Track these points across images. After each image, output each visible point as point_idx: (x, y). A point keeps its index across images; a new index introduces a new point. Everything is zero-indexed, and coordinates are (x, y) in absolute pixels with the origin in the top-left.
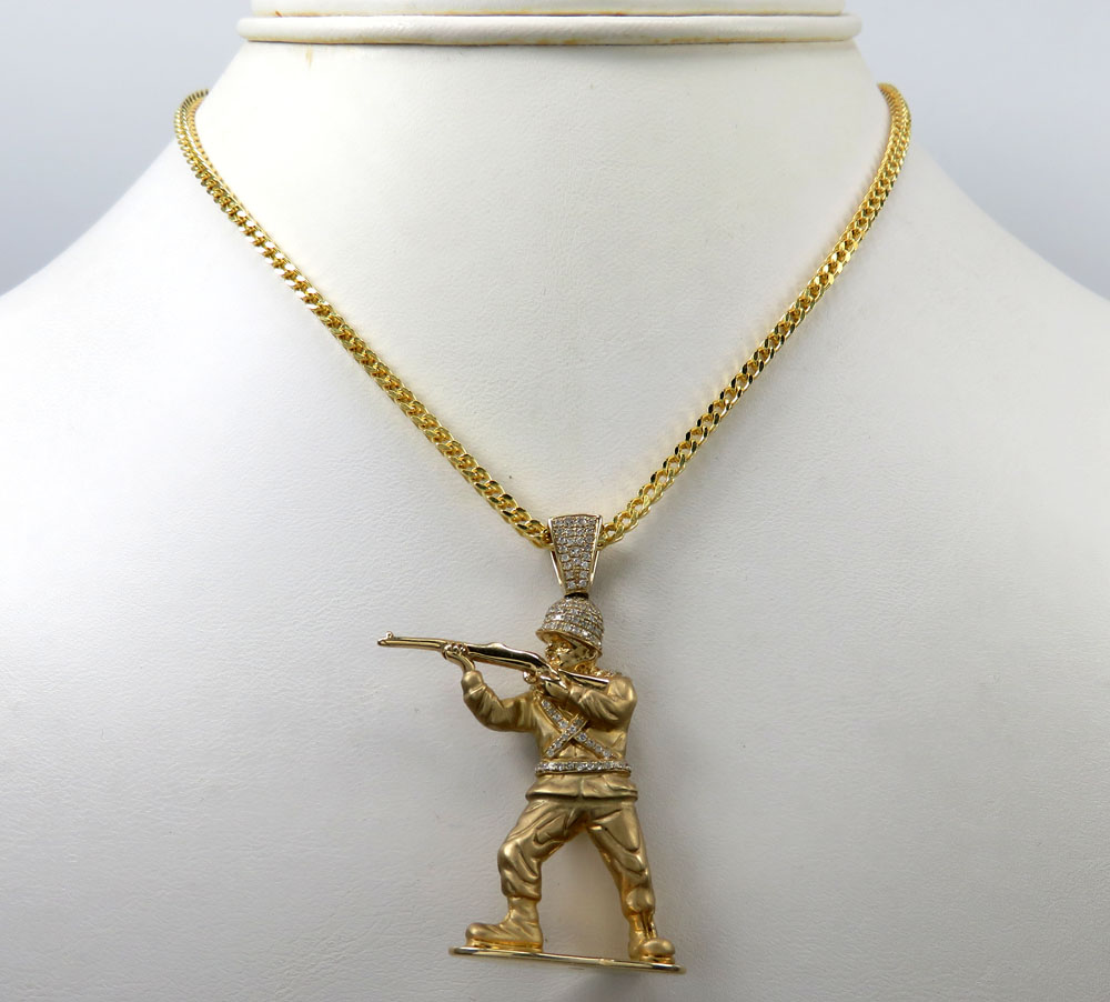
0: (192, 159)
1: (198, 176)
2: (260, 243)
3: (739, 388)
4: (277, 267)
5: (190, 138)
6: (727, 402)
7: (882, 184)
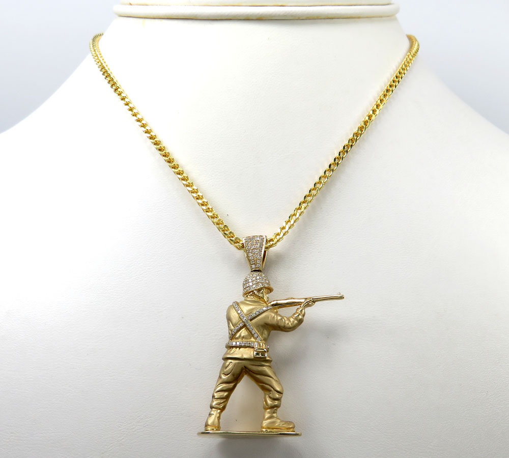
0: (98, 62)
1: (101, 70)
2: (127, 104)
3: (328, 175)
4: (133, 116)
5: (97, 53)
6: (322, 181)
7: (397, 78)
